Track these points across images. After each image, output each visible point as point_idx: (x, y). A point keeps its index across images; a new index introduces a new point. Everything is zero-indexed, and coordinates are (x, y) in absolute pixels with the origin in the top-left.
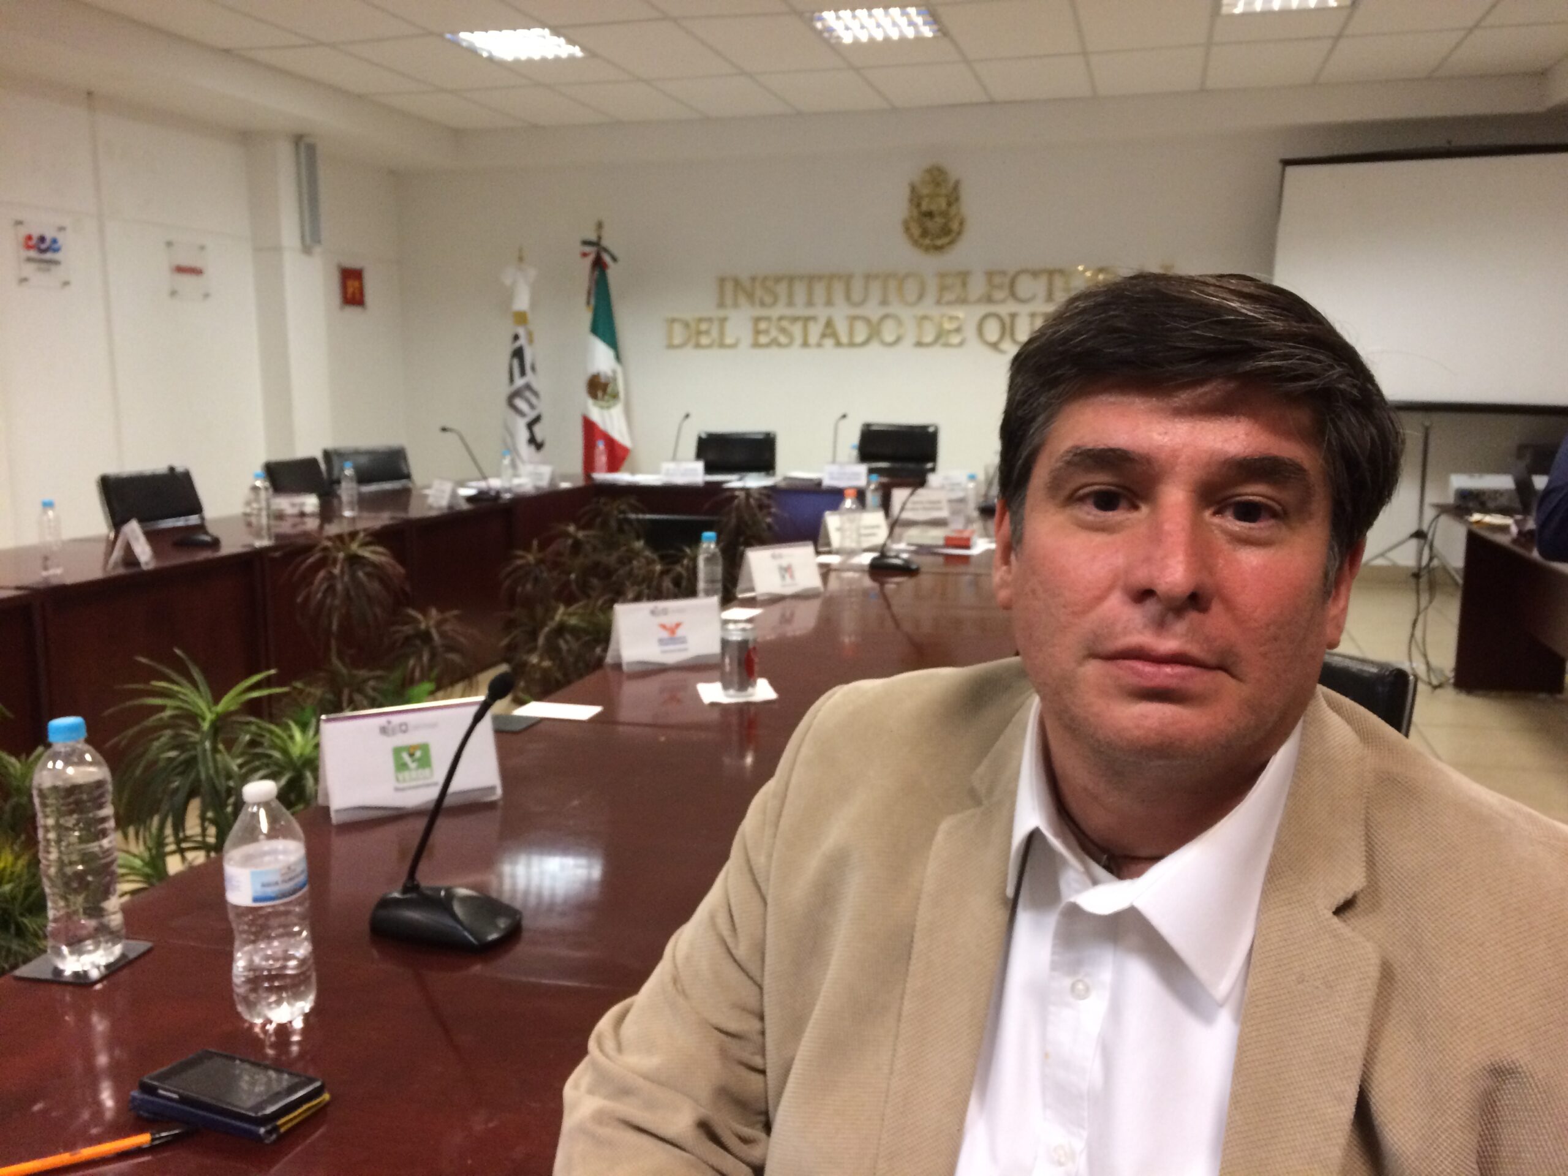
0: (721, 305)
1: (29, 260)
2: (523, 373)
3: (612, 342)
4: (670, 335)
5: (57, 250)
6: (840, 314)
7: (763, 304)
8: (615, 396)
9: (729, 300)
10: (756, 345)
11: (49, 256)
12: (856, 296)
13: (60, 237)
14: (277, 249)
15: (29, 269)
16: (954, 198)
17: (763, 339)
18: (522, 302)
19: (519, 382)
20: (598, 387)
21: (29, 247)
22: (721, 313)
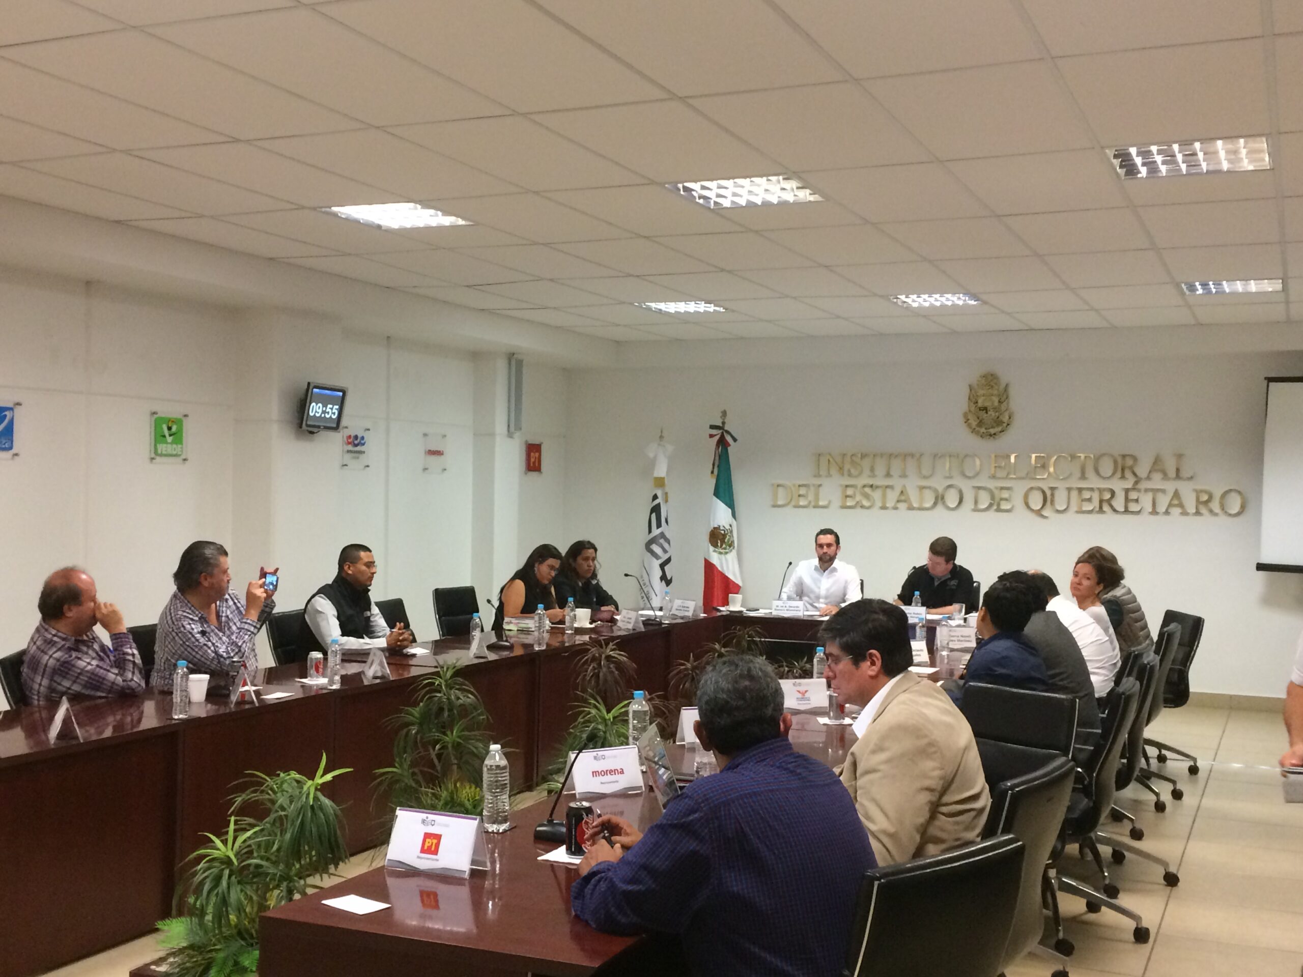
0: (818, 475)
1: (349, 451)
2: (659, 525)
3: (731, 504)
4: (775, 496)
5: (363, 444)
6: (912, 485)
7: (850, 475)
8: (731, 545)
9: (823, 472)
10: (844, 507)
11: (358, 448)
12: (925, 472)
13: (366, 435)
14: (492, 435)
15: (348, 458)
16: (1004, 396)
17: (850, 503)
18: (661, 471)
19: (656, 532)
20: (718, 538)
21: (349, 443)
22: (817, 481)
